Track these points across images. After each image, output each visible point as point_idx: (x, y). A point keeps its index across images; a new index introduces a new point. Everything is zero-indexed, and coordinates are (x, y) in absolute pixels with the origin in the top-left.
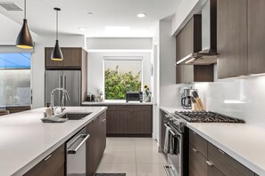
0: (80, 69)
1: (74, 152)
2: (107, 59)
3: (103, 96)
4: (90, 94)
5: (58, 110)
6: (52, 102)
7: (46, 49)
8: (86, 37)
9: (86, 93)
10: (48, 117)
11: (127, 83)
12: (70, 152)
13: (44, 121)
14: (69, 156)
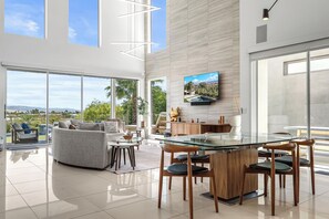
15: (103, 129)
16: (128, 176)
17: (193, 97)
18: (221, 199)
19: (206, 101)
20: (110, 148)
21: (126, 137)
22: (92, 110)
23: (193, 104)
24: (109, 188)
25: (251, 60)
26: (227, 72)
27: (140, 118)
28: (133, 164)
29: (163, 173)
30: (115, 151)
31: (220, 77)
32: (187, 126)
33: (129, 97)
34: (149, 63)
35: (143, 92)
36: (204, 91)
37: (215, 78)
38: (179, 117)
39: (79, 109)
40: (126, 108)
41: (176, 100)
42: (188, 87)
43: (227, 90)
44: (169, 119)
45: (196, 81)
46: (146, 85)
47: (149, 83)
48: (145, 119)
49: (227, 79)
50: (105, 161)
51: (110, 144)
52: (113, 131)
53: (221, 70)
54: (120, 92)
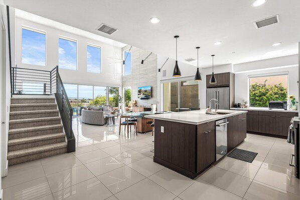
0: (229, 86)
1: (219, 126)
2: (250, 77)
3: (248, 104)
4: (236, 102)
5: (213, 111)
6: (210, 106)
7: (207, 76)
8: (233, 64)
9: (234, 102)
10: (208, 112)
11: (276, 94)
12: (217, 126)
13: (207, 113)
14: (217, 127)
15: (103, 110)
16: (112, 127)
17: (142, 96)
18: (139, 132)
19: (147, 98)
20: (105, 117)
21: (112, 113)
22: (98, 99)
23: (141, 99)
24: (105, 132)
25: (161, 83)
26: (154, 86)
27: (120, 104)
28: (114, 123)
29: (121, 124)
30: (107, 119)
31: (152, 88)
32: (138, 108)
33: (116, 94)
34: (123, 80)
35: (121, 94)
36: (146, 93)
37: (150, 88)
38: (136, 104)
39: (92, 98)
40: (114, 99)
41: (135, 97)
42: (140, 91)
43: (154, 93)
44: (132, 105)
45: (143, 89)
46: (122, 89)
47: (124, 89)
48: (122, 104)
49: (154, 89)
50: (103, 122)
51: (105, 116)
52: (107, 110)
53: (152, 85)
54: (111, 91)
